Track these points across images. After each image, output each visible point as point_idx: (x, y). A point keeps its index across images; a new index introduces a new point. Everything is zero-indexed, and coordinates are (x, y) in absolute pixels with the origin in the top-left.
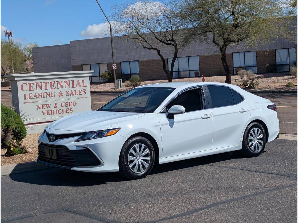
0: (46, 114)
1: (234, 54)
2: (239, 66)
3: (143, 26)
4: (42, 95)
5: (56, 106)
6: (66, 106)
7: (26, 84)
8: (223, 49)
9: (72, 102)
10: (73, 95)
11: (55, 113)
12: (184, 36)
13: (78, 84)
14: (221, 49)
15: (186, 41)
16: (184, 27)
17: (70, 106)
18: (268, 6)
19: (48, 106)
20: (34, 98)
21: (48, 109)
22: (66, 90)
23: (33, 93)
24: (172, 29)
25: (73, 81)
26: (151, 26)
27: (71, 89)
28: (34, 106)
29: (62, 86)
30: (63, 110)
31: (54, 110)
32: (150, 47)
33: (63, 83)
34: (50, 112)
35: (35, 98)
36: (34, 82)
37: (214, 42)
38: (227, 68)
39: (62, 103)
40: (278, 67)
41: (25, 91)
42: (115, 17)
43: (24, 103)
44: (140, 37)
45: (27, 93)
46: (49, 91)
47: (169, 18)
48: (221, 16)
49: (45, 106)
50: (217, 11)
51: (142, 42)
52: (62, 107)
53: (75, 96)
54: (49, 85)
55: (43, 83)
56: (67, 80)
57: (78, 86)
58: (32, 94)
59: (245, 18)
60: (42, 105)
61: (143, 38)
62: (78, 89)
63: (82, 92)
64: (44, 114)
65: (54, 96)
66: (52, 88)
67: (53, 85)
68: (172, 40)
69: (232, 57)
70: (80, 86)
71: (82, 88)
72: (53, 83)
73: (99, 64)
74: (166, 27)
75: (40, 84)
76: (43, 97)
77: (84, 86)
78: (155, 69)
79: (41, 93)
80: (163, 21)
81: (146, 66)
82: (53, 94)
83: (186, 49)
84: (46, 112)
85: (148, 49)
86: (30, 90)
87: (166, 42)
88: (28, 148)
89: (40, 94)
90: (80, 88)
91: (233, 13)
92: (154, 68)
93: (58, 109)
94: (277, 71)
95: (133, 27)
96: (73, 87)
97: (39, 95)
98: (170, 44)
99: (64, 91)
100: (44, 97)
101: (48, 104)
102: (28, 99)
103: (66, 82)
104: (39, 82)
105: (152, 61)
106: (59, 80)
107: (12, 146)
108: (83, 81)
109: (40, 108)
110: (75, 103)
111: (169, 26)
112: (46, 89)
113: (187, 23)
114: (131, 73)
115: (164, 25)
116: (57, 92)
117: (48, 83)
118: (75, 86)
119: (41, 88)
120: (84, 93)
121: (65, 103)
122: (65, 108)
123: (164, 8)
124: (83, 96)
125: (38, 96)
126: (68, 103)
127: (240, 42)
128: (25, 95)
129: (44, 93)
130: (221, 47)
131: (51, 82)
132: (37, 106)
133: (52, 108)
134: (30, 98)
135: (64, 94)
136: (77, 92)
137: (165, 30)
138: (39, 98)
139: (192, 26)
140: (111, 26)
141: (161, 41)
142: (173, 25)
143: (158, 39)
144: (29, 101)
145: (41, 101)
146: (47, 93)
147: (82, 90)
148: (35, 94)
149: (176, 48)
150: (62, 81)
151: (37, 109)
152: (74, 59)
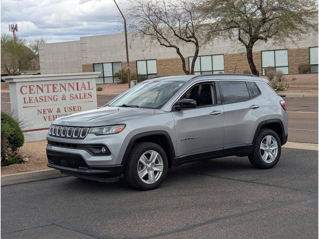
0: (48, 119)
1: (263, 53)
2: (268, 66)
3: (161, 21)
4: (44, 99)
5: (59, 111)
6: (69, 111)
7: (26, 87)
8: (249, 48)
9: (77, 107)
12: (206, 32)
13: (83, 87)
14: (247, 47)
15: (209, 38)
16: (207, 22)
17: (74, 111)
19: (50, 111)
20: (34, 102)
21: (50, 114)
22: (70, 93)
23: (34, 96)
24: (192, 24)
25: (77, 84)
26: (170, 20)
27: (75, 92)
28: (35, 110)
29: (65, 89)
30: (66, 114)
31: (56, 115)
32: (168, 45)
33: (67, 85)
34: (52, 118)
35: (36, 102)
36: (35, 84)
37: (240, 39)
38: (254, 69)
39: (65, 108)
40: (312, 67)
41: (24, 94)
43: (24, 107)
44: (157, 34)
45: (27, 97)
46: (51, 94)
47: (190, 12)
48: (247, 10)
49: (47, 111)
50: (243, 3)
51: (159, 38)
52: (65, 111)
53: (79, 100)
54: (51, 88)
55: (45, 85)
56: (71, 82)
57: (83, 89)
58: (32, 97)
59: (274, 12)
60: (44, 110)
61: (161, 35)
62: (83, 92)
63: (88, 96)
64: (45, 120)
65: (57, 100)
67: (55, 87)
68: (193, 36)
69: (260, 56)
70: (85, 89)
71: (88, 91)
72: (55, 85)
73: (112, 63)
74: (186, 22)
75: (41, 87)
76: (44, 101)
77: (89, 89)
80: (183, 16)
81: (164, 66)
82: (56, 97)
83: (208, 46)
84: (48, 117)
85: (166, 46)
86: (30, 93)
87: (186, 39)
88: (24, 157)
89: (41, 97)
90: (85, 91)
91: (261, 6)
92: (173, 68)
93: (61, 114)
94: (311, 72)
95: (150, 22)
96: (78, 90)
97: (40, 99)
98: (190, 41)
99: (67, 94)
100: (45, 101)
101: (50, 109)
102: (28, 103)
103: (69, 84)
104: (40, 84)
105: (171, 60)
106: (63, 83)
107: (7, 155)
108: (89, 83)
109: (41, 113)
110: (79, 107)
111: (190, 21)
113: (209, 17)
114: (148, 73)
115: (184, 20)
116: (60, 95)
117: (49, 86)
118: (80, 89)
119: (42, 91)
120: (90, 97)
121: (68, 108)
122: (68, 113)
123: (184, 1)
124: (88, 100)
125: (39, 99)
126: (71, 107)
127: (269, 39)
128: (24, 98)
129: (45, 97)
130: (248, 44)
131: (53, 85)
132: (38, 110)
133: (55, 113)
135: (68, 97)
136: (82, 96)
137: (185, 25)
138: (40, 101)
139: (215, 21)
140: (125, 21)
141: (181, 38)
142: (194, 20)
143: (177, 36)
144: (29, 105)
145: (43, 106)
146: (48, 97)
147: (88, 94)
148: (36, 98)
149: (197, 44)
150: (65, 84)
151: (38, 114)
152: (85, 57)
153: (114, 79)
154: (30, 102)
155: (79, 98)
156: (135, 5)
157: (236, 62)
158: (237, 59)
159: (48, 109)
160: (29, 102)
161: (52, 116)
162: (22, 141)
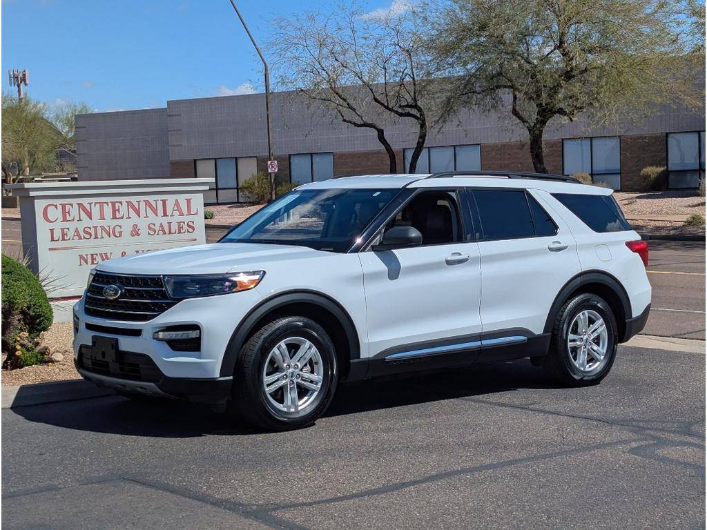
1: (567, 145)
3: (345, 69)
4: (92, 232)
7: (56, 206)
8: (536, 131)
10: (165, 233)
12: (444, 97)
13: (176, 208)
14: (531, 129)
15: (448, 109)
16: (445, 74)
18: (646, 30)
19: (106, 259)
20: (73, 239)
22: (149, 221)
23: (72, 226)
24: (413, 78)
25: (164, 202)
26: (365, 69)
27: (159, 220)
28: (74, 256)
29: (138, 214)
32: (359, 122)
33: (143, 205)
35: (76, 238)
36: (75, 201)
37: (515, 112)
39: (138, 252)
40: (671, 177)
41: (52, 222)
43: (50, 249)
44: (337, 97)
45: (58, 226)
46: (109, 222)
47: (408, 51)
48: (532, 49)
49: (98, 259)
50: (524, 36)
51: (340, 108)
53: (168, 237)
54: (108, 211)
55: (96, 203)
56: (151, 199)
57: (176, 213)
58: (68, 229)
60: (92, 255)
61: (345, 100)
62: (175, 219)
63: (185, 227)
65: (120, 235)
66: (114, 217)
67: (117, 208)
68: (416, 107)
69: (561, 149)
70: (181, 214)
72: (117, 205)
73: (235, 158)
74: (400, 74)
75: (88, 207)
76: (93, 236)
77: (189, 214)
79: (90, 228)
81: (351, 167)
82: (118, 229)
83: (451, 127)
85: (356, 125)
86: (65, 220)
87: (400, 110)
88: (54, 352)
89: (87, 230)
90: (181, 219)
91: (561, 43)
92: (370, 172)
94: (670, 187)
95: (321, 71)
96: (165, 214)
97: (85, 231)
98: (408, 115)
99: (143, 224)
100: (96, 237)
101: (106, 254)
102: (58, 240)
103: (148, 203)
104: (85, 201)
105: (367, 155)
106: (133, 199)
107: (18, 347)
108: (188, 201)
109: (86, 262)
112: (102, 218)
113: (450, 64)
115: (396, 68)
116: (127, 226)
117: (105, 205)
118: (169, 212)
119: (89, 215)
120: (191, 230)
124: (187, 236)
125: (82, 234)
127: (577, 114)
128: (52, 231)
129: (96, 228)
130: (532, 125)
131: (113, 204)
132: (81, 257)
135: (144, 230)
136: (175, 227)
137: (397, 79)
138: (84, 238)
139: (463, 73)
140: (266, 70)
141: (387, 108)
142: (417, 68)
143: (379, 102)
144: (61, 244)
145: (90, 247)
146: (103, 228)
147: (186, 223)
148: (77, 230)
149: (423, 125)
150: (139, 202)
151: (81, 265)
152: (177, 145)
153: (240, 194)
154: (63, 239)
155: (167, 231)
157: (507, 163)
158: (510, 155)
159: (101, 255)
160: (61, 239)
162: (49, 319)
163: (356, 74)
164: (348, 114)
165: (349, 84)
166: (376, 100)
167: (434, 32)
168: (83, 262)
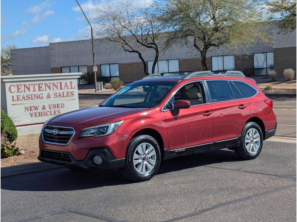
0: (34, 115)
1: (213, 58)
2: (217, 70)
3: (125, 29)
4: (30, 97)
5: (44, 108)
6: (54, 108)
7: (14, 86)
8: (203, 53)
9: (60, 104)
10: (61, 97)
11: (43, 115)
12: (166, 40)
13: (66, 86)
14: (202, 52)
15: (168, 44)
16: (166, 30)
17: (58, 108)
19: (36, 108)
20: (22, 100)
21: (36, 111)
22: (54, 92)
23: (21, 94)
24: (153, 32)
25: (61, 83)
26: (133, 28)
27: (59, 91)
29: (50, 88)
30: (51, 111)
31: (42, 112)
32: (131, 50)
33: (51, 85)
34: (38, 114)
35: (23, 99)
36: (22, 83)
37: (195, 45)
39: (50, 105)
40: (255, 71)
41: (13, 93)
42: (97, 20)
43: (12, 105)
44: (121, 40)
45: (15, 95)
46: (37, 92)
47: (150, 21)
48: (201, 19)
49: (33, 108)
50: (198, 15)
51: (123, 44)
52: (50, 108)
53: (62, 98)
54: (37, 87)
55: (31, 84)
56: (55, 82)
57: (66, 88)
58: (20, 96)
59: (225, 23)
60: (30, 107)
61: (125, 41)
62: (66, 90)
63: (70, 94)
64: (32, 116)
65: (42, 98)
66: (40, 90)
67: (41, 86)
68: (154, 44)
69: (211, 60)
70: (68, 88)
72: (41, 85)
73: (78, 66)
74: (148, 31)
75: (28, 86)
76: (31, 99)
77: (72, 88)
78: (135, 71)
79: (29, 95)
80: (145, 25)
81: (126, 69)
82: (41, 95)
83: (167, 52)
84: (34, 113)
85: (129, 51)
86: (18, 92)
87: (147, 45)
88: (21, 150)
89: (28, 96)
90: (68, 90)
91: (214, 17)
92: (133, 71)
93: (46, 111)
94: (255, 75)
95: (115, 30)
96: (61, 89)
97: (27, 97)
98: (151, 47)
99: (52, 93)
100: (32, 99)
101: (36, 106)
103: (54, 84)
104: (27, 84)
105: (132, 64)
106: (48, 82)
107: (5, 148)
108: (71, 83)
109: (28, 110)
110: (62, 105)
111: (151, 29)
112: (34, 91)
113: (168, 26)
114: (111, 76)
115: (146, 28)
116: (45, 94)
117: (36, 85)
118: (63, 88)
119: (29, 90)
120: (72, 95)
121: (53, 105)
122: (53, 110)
123: (146, 12)
124: (71, 98)
125: (26, 98)
126: (55, 105)
127: (220, 46)
128: (13, 96)
129: (32, 95)
130: (202, 50)
131: (39, 84)
132: (25, 108)
133: (40, 110)
134: (18, 100)
135: (52, 96)
136: (65, 94)
137: (146, 33)
138: (27, 99)
139: (173, 30)
140: (92, 28)
141: (142, 44)
142: (154, 28)
143: (139, 42)
144: (17, 102)
145: (29, 103)
146: (35, 95)
147: (70, 92)
148: (23, 96)
149: (157, 51)
150: (50, 83)
151: (25, 111)
152: (54, 61)
153: (80, 81)
155: (62, 96)
156: (102, 14)
157: (189, 66)
158: (190, 63)
159: (34, 107)
160: (17, 100)
161: (38, 113)
162: (16, 136)
163: (130, 31)
164: (126, 47)
165: (126, 35)
166: (138, 41)
167: (161, 14)
168: (26, 110)
